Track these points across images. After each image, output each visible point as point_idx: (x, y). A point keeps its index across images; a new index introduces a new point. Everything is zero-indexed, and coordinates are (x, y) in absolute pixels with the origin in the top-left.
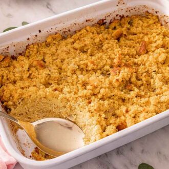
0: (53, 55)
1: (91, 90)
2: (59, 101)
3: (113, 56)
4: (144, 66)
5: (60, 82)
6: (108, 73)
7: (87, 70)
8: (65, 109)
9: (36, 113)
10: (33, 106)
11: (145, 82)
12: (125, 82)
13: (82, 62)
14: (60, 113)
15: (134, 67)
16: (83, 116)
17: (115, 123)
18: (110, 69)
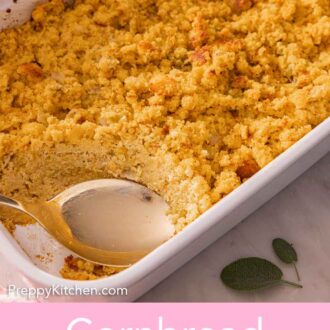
0: (54, 46)
1: (160, 104)
2: (97, 143)
3: (186, 24)
4: (255, 34)
5: (87, 102)
6: (186, 62)
7: (138, 66)
8: (114, 158)
9: (47, 181)
10: (38, 168)
11: (267, 67)
12: (227, 75)
13: (124, 50)
14: (103, 169)
15: (236, 40)
16: (159, 165)
17: (232, 165)
18: (189, 53)
